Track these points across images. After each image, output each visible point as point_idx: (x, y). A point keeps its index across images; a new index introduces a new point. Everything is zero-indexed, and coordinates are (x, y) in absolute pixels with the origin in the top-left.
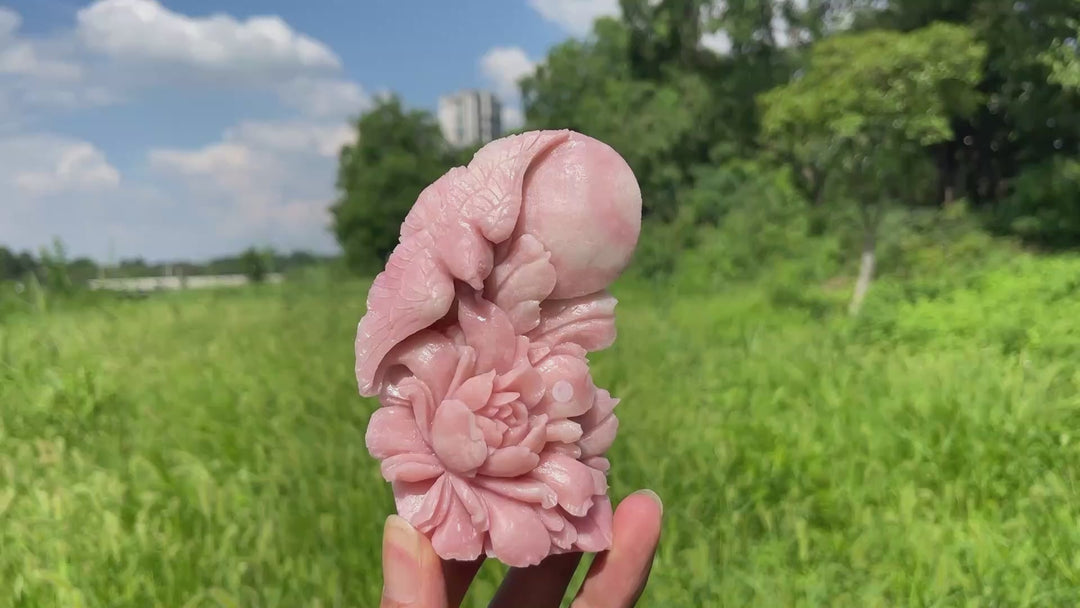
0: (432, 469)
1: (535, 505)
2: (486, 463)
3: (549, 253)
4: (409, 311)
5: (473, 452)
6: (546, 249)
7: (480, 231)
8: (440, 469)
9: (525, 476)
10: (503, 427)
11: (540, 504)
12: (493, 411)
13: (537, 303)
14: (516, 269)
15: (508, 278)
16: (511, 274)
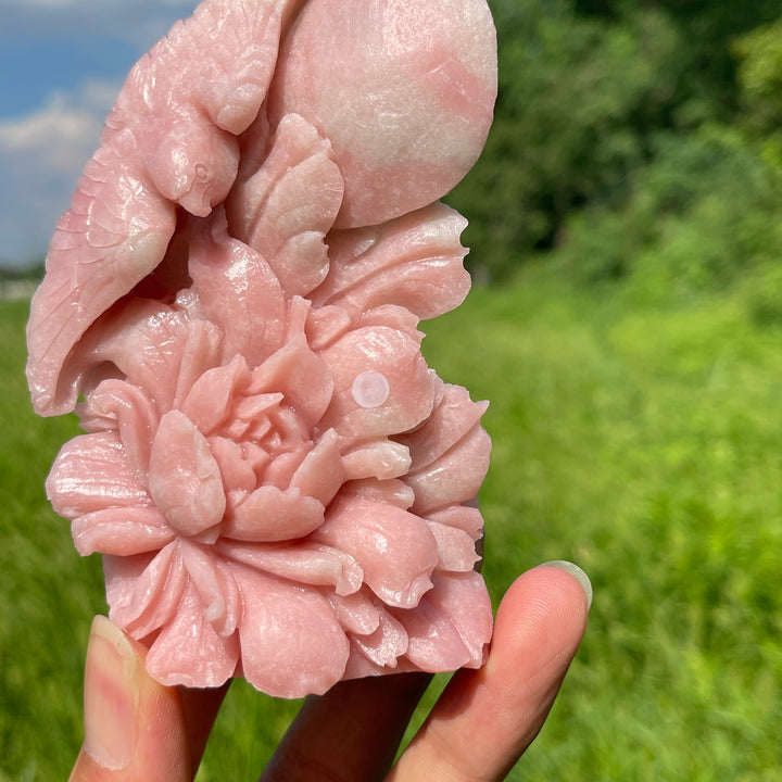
0: (151, 532)
1: (323, 588)
2: (228, 517)
3: (327, 143)
4: (99, 264)
5: (201, 498)
6: (322, 134)
7: (206, 114)
8: (164, 533)
9: (305, 541)
10: (257, 454)
11: (333, 588)
12: (238, 428)
13: (318, 235)
14: (279, 178)
15: (266, 197)
16: (272, 188)
